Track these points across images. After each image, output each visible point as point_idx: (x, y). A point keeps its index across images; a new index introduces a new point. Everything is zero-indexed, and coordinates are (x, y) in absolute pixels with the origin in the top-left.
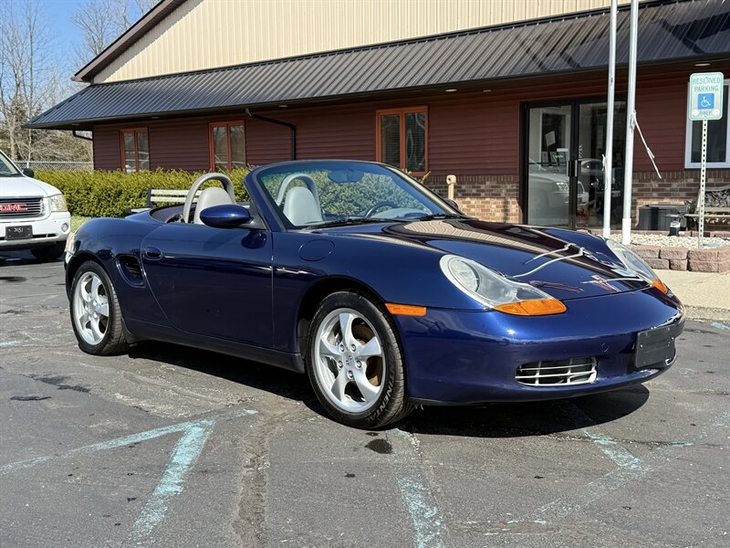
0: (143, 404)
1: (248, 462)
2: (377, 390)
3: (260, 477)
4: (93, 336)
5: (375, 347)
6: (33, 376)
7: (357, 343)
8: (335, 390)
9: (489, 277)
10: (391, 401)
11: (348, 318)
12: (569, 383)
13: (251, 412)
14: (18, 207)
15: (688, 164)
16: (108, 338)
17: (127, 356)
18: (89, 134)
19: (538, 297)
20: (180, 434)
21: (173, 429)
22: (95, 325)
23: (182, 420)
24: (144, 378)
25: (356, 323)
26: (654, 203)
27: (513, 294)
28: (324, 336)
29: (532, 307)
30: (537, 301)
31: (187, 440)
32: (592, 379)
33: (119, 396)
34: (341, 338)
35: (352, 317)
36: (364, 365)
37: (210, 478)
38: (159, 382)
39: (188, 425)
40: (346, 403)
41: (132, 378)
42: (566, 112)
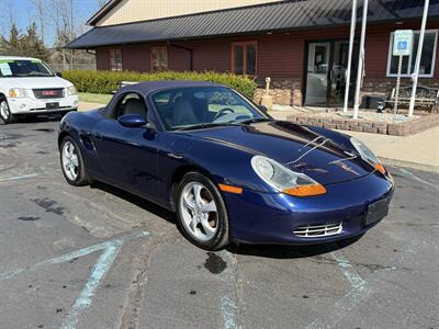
0: (88, 225)
1: (135, 279)
2: (214, 230)
3: (139, 292)
4: (72, 174)
5: (212, 206)
6: (36, 201)
7: (203, 202)
8: (191, 225)
9: (280, 169)
10: (221, 238)
11: (198, 188)
12: (326, 234)
13: (145, 233)
14: (52, 93)
15: (388, 74)
16: (78, 177)
17: (88, 187)
18: (94, 52)
19: (309, 183)
20: (101, 252)
21: (98, 247)
22: (72, 170)
23: (106, 239)
24: (93, 204)
25: (202, 190)
26: (369, 94)
27: (294, 181)
28: (185, 195)
29: (306, 190)
30: (309, 186)
31: (104, 257)
32: (339, 231)
33: (77, 218)
34: (194, 198)
35: (200, 187)
36: (207, 216)
37: (110, 291)
38: (101, 208)
39: (108, 244)
40: (197, 234)
41: (87, 204)
42: (327, 45)
